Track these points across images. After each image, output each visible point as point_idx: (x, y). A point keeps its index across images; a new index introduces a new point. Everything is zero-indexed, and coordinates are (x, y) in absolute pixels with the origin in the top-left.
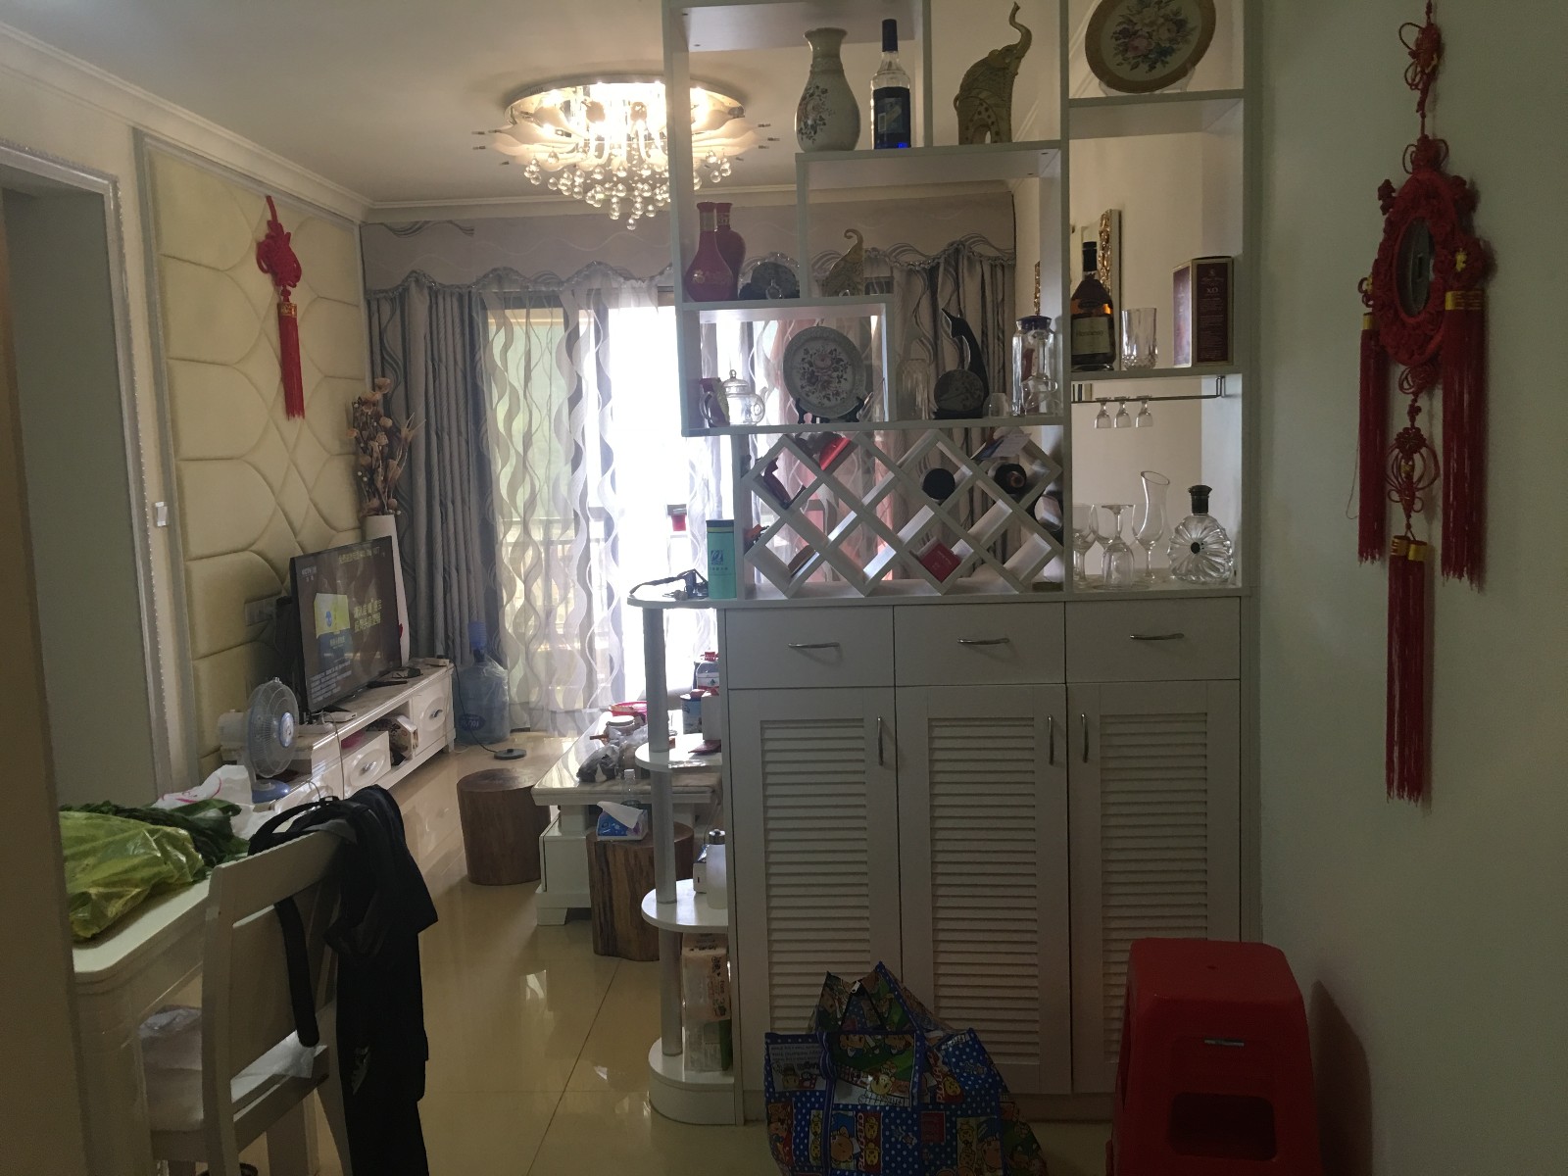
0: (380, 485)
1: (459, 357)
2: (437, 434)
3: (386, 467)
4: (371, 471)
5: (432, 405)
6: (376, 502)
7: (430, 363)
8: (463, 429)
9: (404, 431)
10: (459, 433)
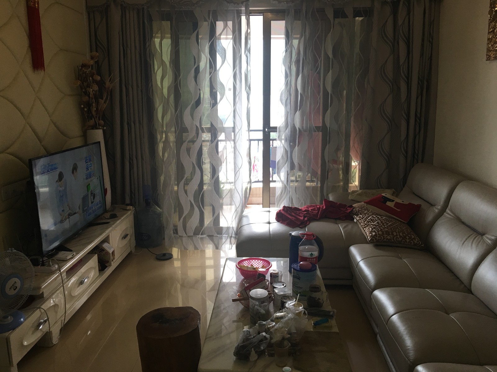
0: (94, 113)
1: (137, 45)
2: (126, 87)
3: (97, 103)
4: (89, 105)
5: (123, 70)
6: (92, 122)
7: (122, 48)
8: (140, 85)
9: (108, 84)
10: (137, 86)
